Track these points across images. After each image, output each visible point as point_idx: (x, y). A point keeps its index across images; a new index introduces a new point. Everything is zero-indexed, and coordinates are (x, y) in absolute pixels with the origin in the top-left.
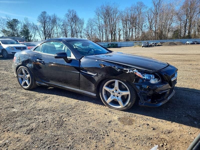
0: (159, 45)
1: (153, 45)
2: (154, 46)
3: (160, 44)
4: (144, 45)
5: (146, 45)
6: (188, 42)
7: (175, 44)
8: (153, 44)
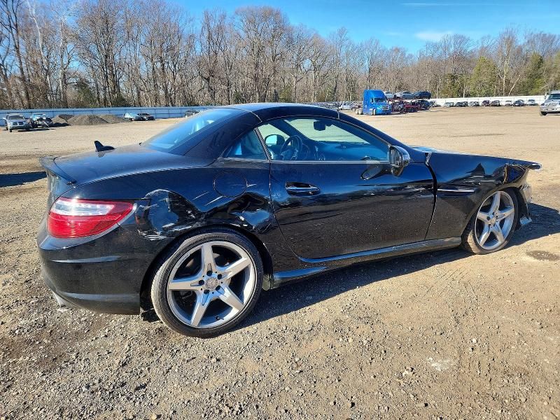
0: (58, 125)
1: (40, 123)
2: (44, 126)
3: (62, 121)
4: (15, 123)
5: (21, 123)
6: (128, 116)
7: (103, 121)
8: (41, 119)
